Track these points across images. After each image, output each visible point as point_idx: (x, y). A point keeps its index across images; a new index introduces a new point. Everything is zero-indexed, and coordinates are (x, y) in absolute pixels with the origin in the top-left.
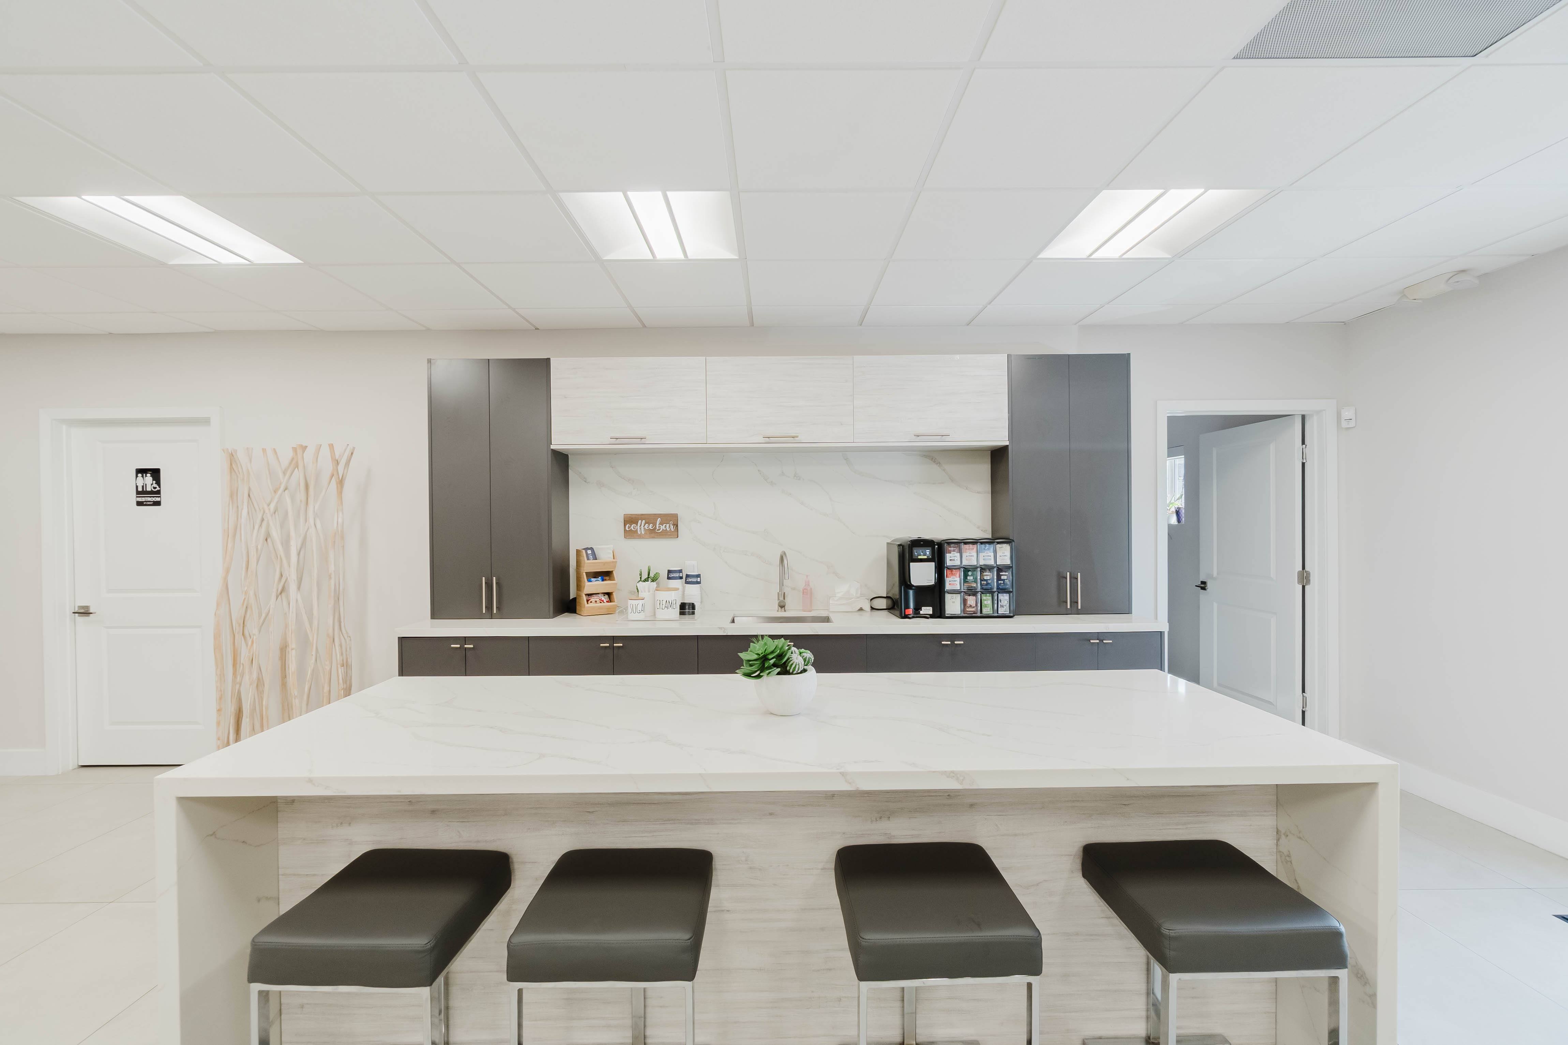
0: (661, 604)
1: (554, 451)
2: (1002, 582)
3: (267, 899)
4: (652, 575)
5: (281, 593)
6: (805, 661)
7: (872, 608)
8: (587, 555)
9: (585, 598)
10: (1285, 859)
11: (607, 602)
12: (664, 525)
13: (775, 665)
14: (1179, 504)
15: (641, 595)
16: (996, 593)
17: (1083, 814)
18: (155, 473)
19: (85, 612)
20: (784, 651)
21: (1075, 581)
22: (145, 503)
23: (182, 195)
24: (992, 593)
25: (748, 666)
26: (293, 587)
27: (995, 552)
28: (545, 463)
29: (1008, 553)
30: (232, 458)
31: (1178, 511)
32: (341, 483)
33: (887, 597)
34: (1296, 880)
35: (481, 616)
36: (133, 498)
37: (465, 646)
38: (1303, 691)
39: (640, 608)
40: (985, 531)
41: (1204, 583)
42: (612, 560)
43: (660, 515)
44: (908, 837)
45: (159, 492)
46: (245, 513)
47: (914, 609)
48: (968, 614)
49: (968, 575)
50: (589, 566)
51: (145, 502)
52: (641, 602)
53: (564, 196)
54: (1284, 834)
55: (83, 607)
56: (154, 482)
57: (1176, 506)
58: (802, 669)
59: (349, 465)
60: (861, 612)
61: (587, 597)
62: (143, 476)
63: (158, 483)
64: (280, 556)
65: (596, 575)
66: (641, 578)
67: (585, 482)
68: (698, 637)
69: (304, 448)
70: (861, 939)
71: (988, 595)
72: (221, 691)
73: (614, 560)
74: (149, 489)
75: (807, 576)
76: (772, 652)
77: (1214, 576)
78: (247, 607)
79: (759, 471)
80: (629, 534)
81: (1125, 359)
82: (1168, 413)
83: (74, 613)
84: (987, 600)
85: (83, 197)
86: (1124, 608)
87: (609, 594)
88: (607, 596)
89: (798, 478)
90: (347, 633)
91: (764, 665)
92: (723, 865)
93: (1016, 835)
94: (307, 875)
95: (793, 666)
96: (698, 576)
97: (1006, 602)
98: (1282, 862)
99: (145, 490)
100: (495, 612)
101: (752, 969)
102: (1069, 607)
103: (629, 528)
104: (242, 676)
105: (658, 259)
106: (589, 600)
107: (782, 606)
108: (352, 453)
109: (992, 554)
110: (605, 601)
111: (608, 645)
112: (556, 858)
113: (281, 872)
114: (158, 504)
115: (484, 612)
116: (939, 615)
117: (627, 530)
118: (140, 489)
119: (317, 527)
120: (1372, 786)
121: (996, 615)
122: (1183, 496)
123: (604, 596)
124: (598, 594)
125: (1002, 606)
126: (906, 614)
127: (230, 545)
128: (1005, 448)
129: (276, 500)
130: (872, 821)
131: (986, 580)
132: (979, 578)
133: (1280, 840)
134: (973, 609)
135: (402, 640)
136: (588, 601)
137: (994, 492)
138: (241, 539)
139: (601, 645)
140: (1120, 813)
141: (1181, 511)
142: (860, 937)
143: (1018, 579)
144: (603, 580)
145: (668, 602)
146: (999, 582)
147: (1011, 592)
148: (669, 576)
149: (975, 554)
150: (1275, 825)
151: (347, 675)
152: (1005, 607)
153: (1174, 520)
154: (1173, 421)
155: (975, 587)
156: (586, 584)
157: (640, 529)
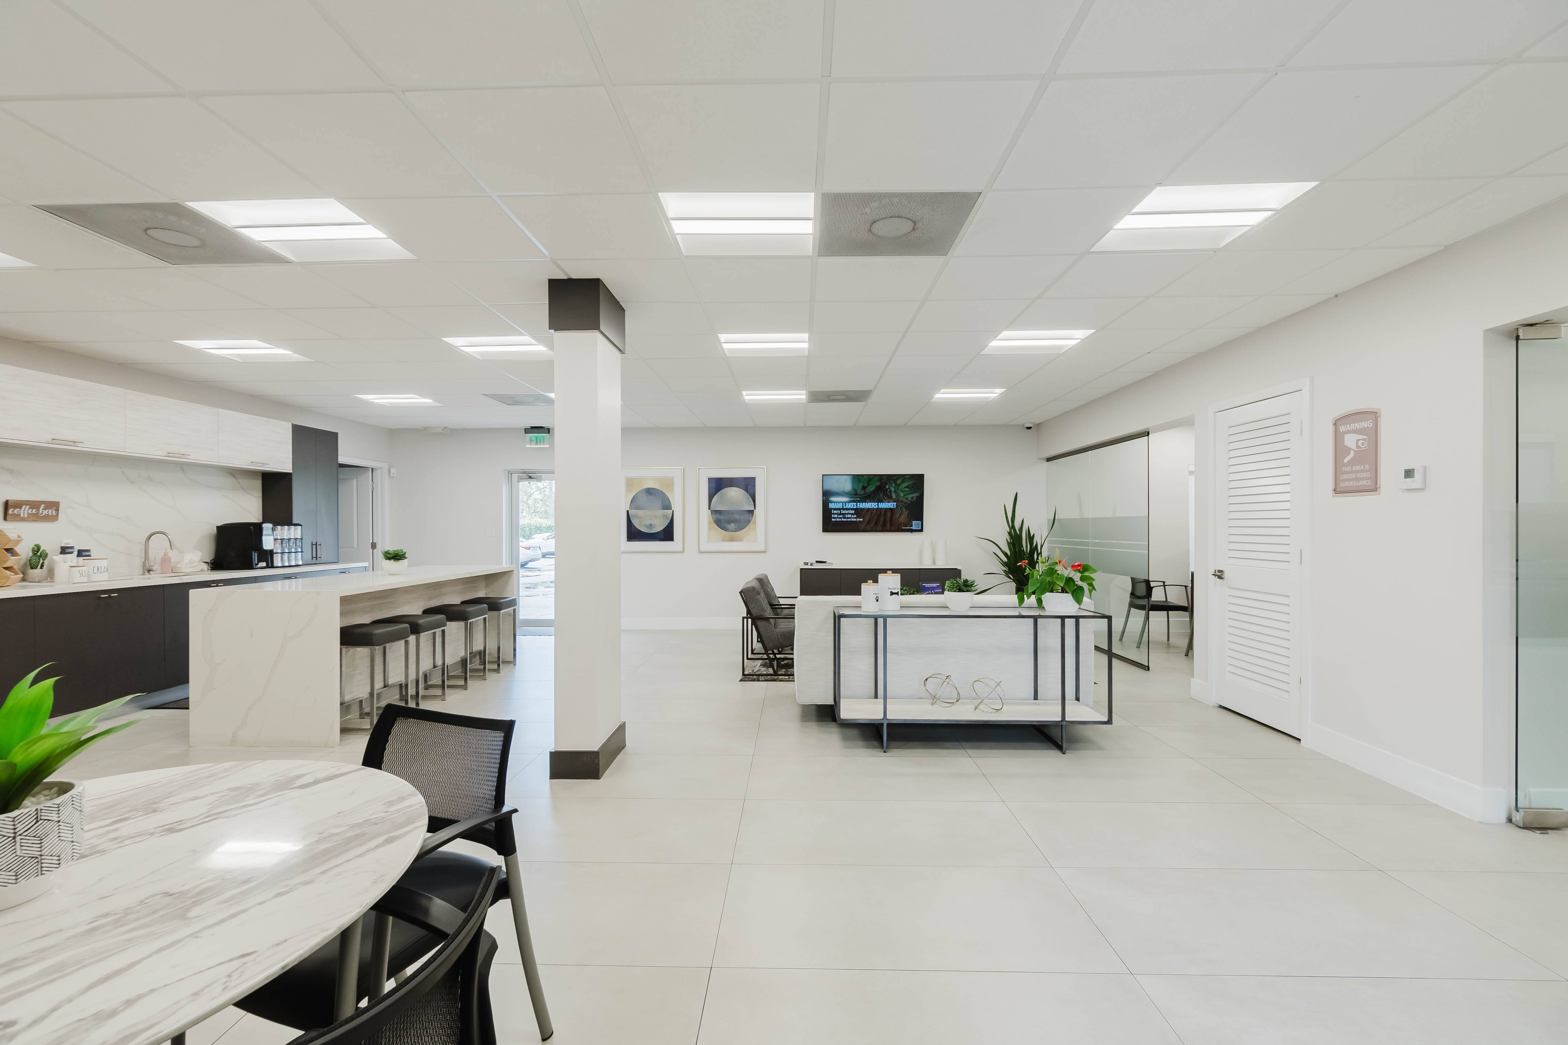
12: (46, 510)
21: (320, 546)
29: (300, 531)
43: (45, 502)
79: (122, 472)
80: (8, 517)
89: (151, 480)
103: (8, 511)
107: (150, 571)
109: (293, 532)
111: (107, 596)
117: (6, 513)
139: (102, 596)
144: (14, 555)
149: (286, 532)
157: (24, 513)
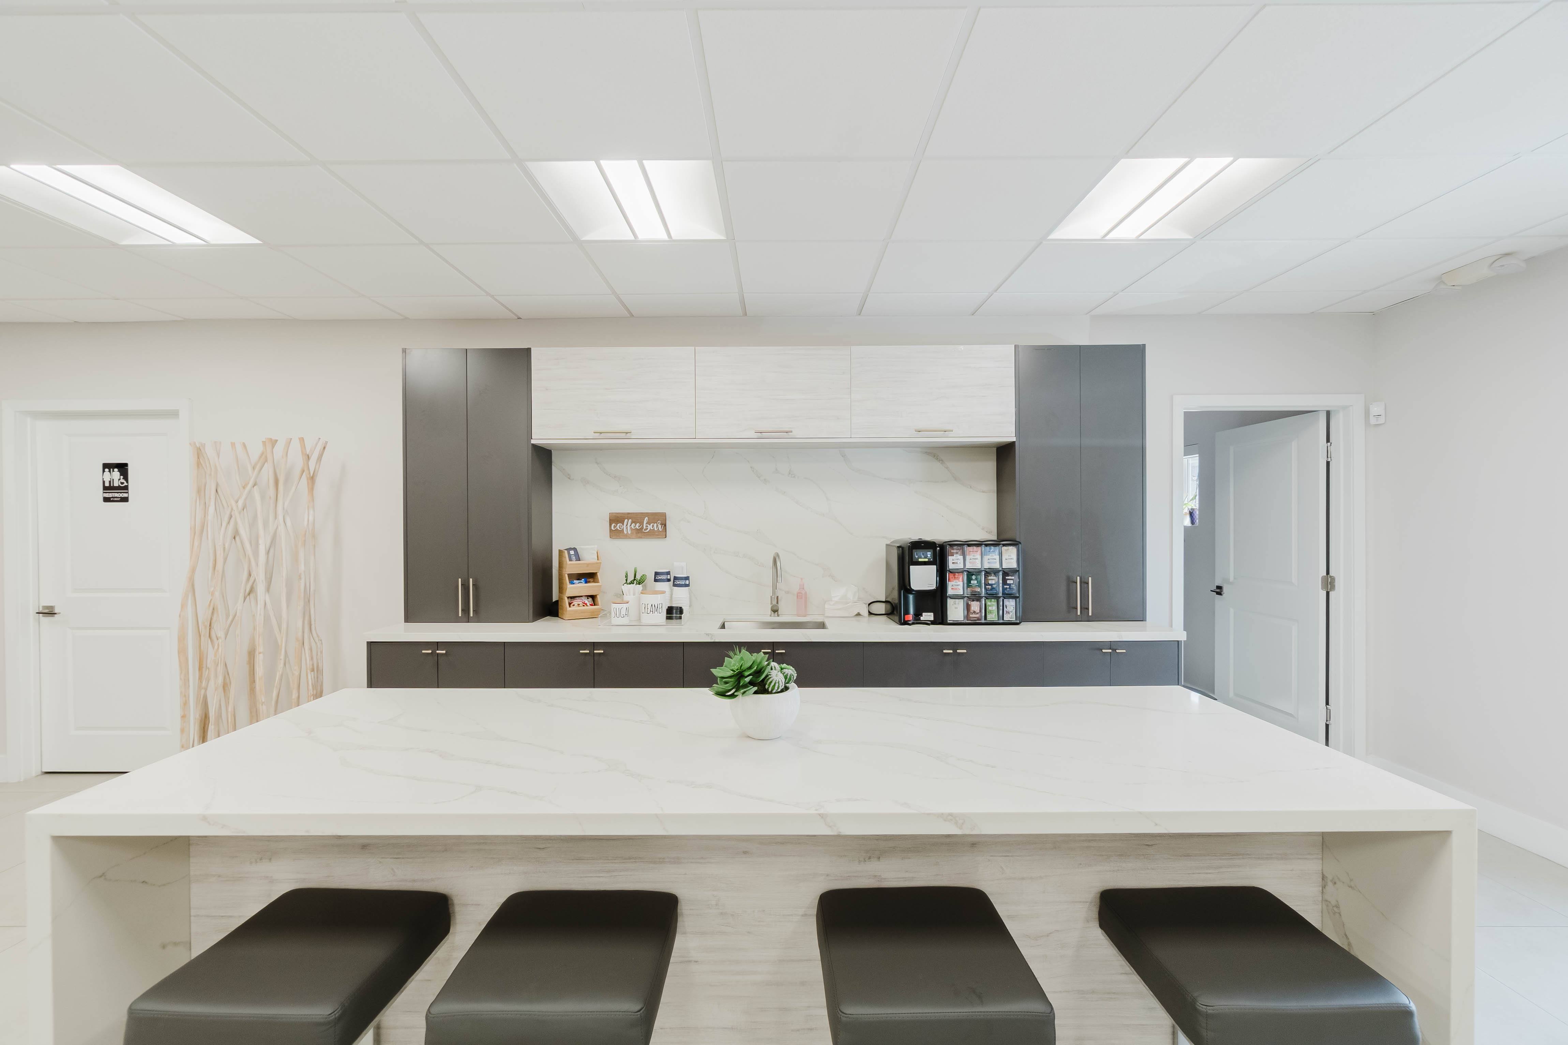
0: (646, 608)
1: (533, 445)
2: (1008, 587)
3: (176, 944)
4: (638, 577)
5: (249, 594)
6: (786, 679)
7: (870, 613)
8: (569, 555)
9: (567, 601)
10: (1333, 910)
11: (590, 605)
12: (652, 524)
13: (751, 683)
14: (1193, 505)
15: (626, 598)
16: (1002, 598)
17: (1101, 855)
18: (123, 468)
19: (49, 612)
20: (763, 667)
21: (1086, 585)
22: (112, 499)
23: (119, 165)
24: (997, 598)
25: (723, 683)
26: (261, 588)
27: (1001, 555)
28: (525, 457)
29: (1014, 556)
30: (199, 452)
31: (1192, 512)
32: (312, 479)
33: (886, 602)
34: (1346, 935)
35: (457, 620)
36: (100, 494)
37: (437, 651)
38: (1327, 703)
39: (623, 612)
40: (990, 532)
41: (1219, 587)
42: (596, 560)
43: (647, 514)
44: (900, 879)
45: (126, 488)
46: (211, 509)
47: (914, 615)
48: (971, 620)
49: (972, 579)
50: (572, 567)
51: (112, 497)
52: (625, 606)
53: (532, 166)
54: (1331, 881)
55: (47, 607)
56: (122, 477)
57: (1190, 508)
58: (783, 687)
59: (321, 460)
60: (858, 618)
61: (570, 600)
62: (110, 471)
63: (126, 478)
64: (248, 556)
65: (580, 577)
66: (626, 580)
67: (569, 478)
68: (683, 644)
69: (274, 442)
70: (841, 1014)
71: (993, 600)
72: (185, 696)
73: (598, 561)
74: (116, 484)
75: (802, 579)
76: (750, 668)
77: (1231, 581)
78: (213, 609)
79: (751, 467)
80: (615, 534)
81: (1140, 350)
82: (1185, 409)
83: (37, 613)
84: (992, 605)
85: (12, 166)
86: (1138, 615)
87: (593, 597)
88: (590, 599)
89: (793, 476)
90: (318, 636)
91: (739, 682)
92: (690, 909)
93: (1023, 879)
94: (222, 916)
95: (773, 684)
96: (687, 578)
97: (1012, 608)
98: (1329, 913)
99: (112, 485)
100: (471, 615)
101: (723, 1028)
102: (1079, 614)
103: (615, 527)
104: (208, 680)
105: (639, 240)
106: (572, 603)
107: (775, 611)
108: (324, 448)
109: (997, 557)
110: (588, 604)
111: (588, 651)
112: (503, 900)
113: (193, 912)
114: (125, 500)
115: (460, 615)
116: (940, 621)
117: (613, 529)
118: (107, 484)
119: (287, 525)
120: (1444, 835)
121: (1002, 621)
122: (1197, 497)
123: (588, 598)
124: (582, 596)
125: (1008, 613)
126: (906, 620)
127: (196, 543)
128: (1012, 444)
129: (244, 497)
130: (860, 862)
131: (991, 585)
132: (983, 582)
133: (1326, 887)
134: (977, 616)
135: (371, 645)
136: (570, 604)
137: (1000, 491)
138: (208, 538)
139: (581, 651)
140: (1143, 855)
141: (1195, 512)
142: (841, 1011)
143: (1025, 584)
144: (586, 582)
145: (653, 606)
146: (1005, 587)
147: (1018, 597)
148: (656, 578)
149: (979, 557)
150: (1321, 870)
151: (317, 681)
152: (1011, 614)
153: (1187, 522)
154: (1190, 418)
155: (979, 592)
156: (568, 586)
157: (627, 528)
